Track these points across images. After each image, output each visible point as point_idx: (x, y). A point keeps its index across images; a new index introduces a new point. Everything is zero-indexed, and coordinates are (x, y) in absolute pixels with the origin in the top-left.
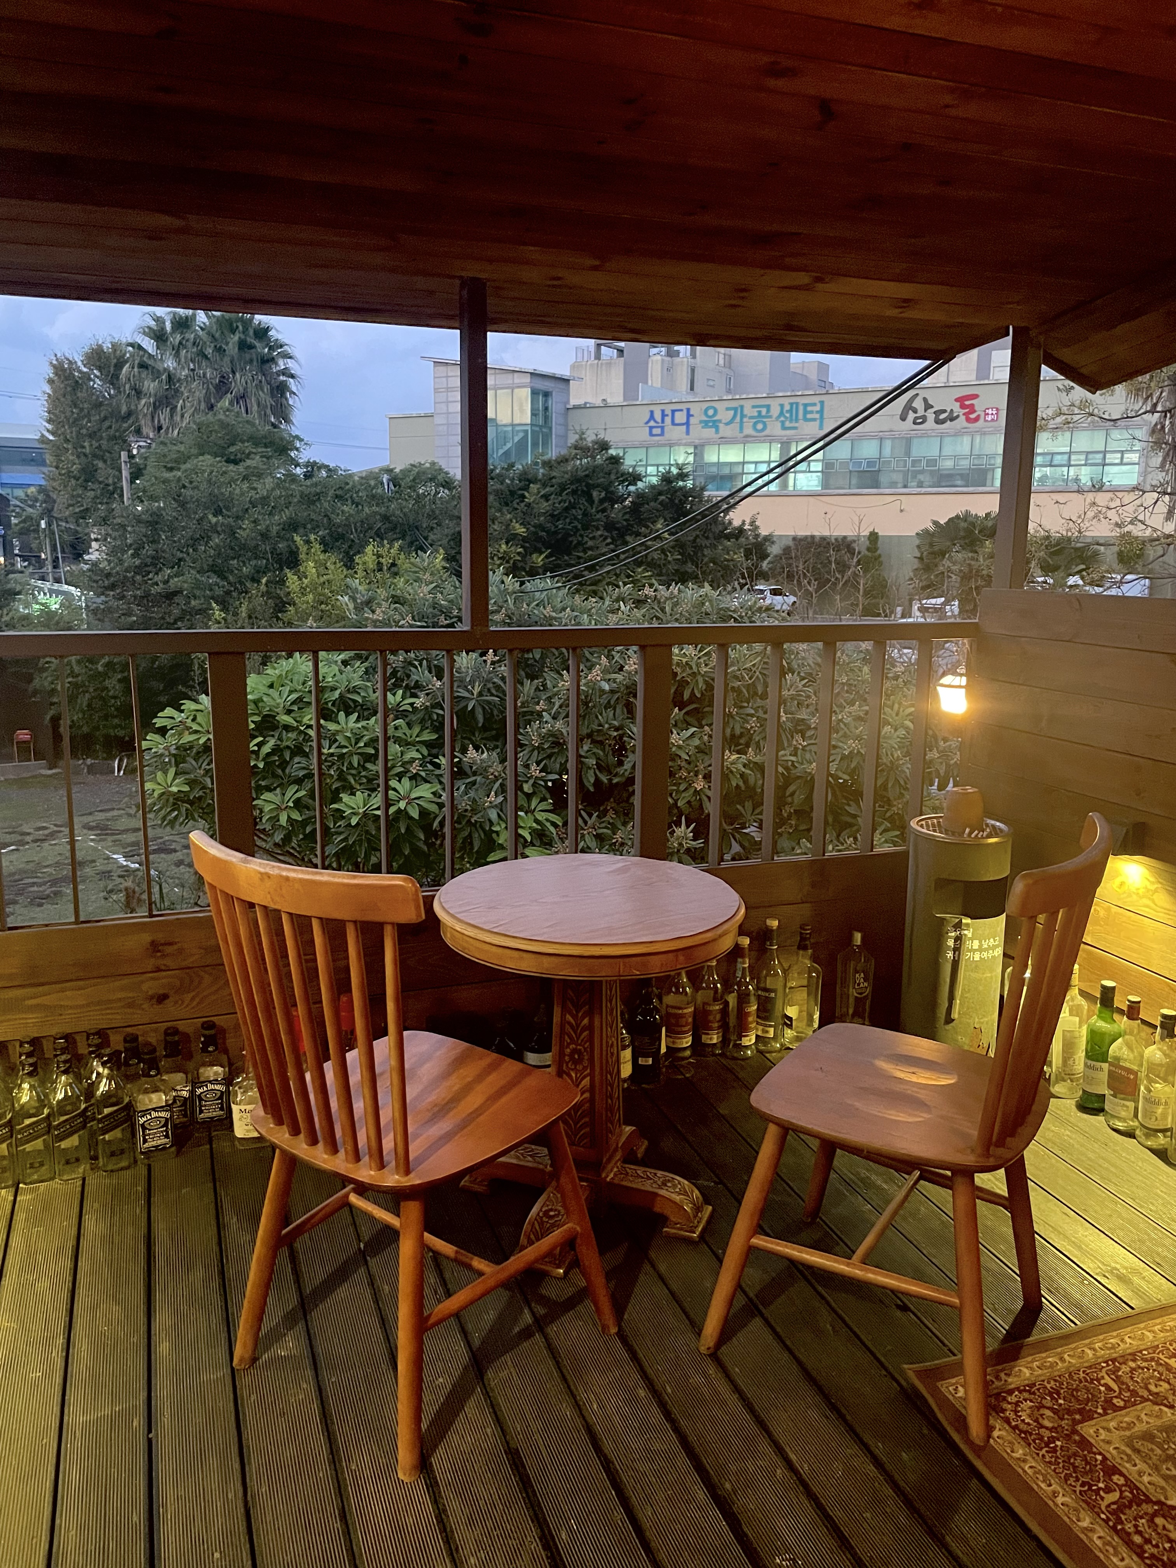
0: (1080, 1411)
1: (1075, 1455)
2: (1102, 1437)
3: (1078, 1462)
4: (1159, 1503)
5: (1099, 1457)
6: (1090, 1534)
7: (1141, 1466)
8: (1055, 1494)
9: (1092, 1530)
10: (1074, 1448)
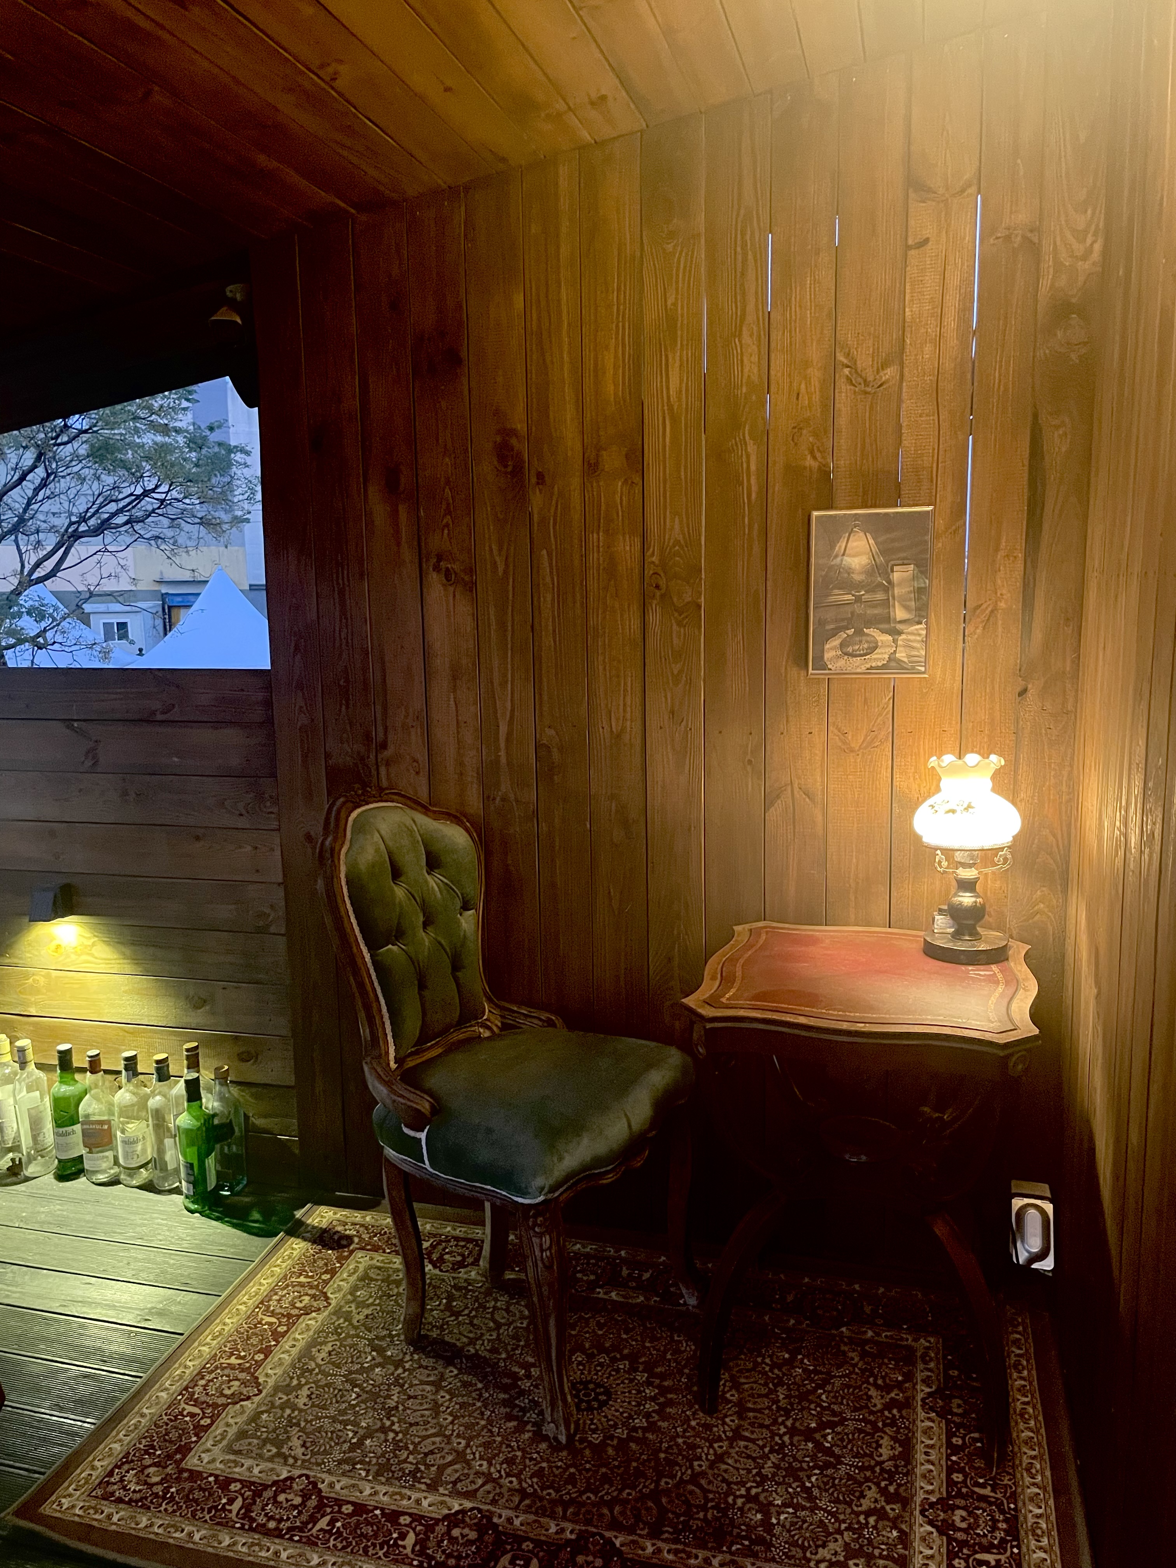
0: (177, 1451)
1: (191, 1491)
2: (205, 1461)
3: (197, 1494)
4: (275, 1483)
5: (211, 1479)
6: (235, 1548)
7: (248, 1463)
8: (190, 1535)
9: (234, 1544)
10: (187, 1485)
